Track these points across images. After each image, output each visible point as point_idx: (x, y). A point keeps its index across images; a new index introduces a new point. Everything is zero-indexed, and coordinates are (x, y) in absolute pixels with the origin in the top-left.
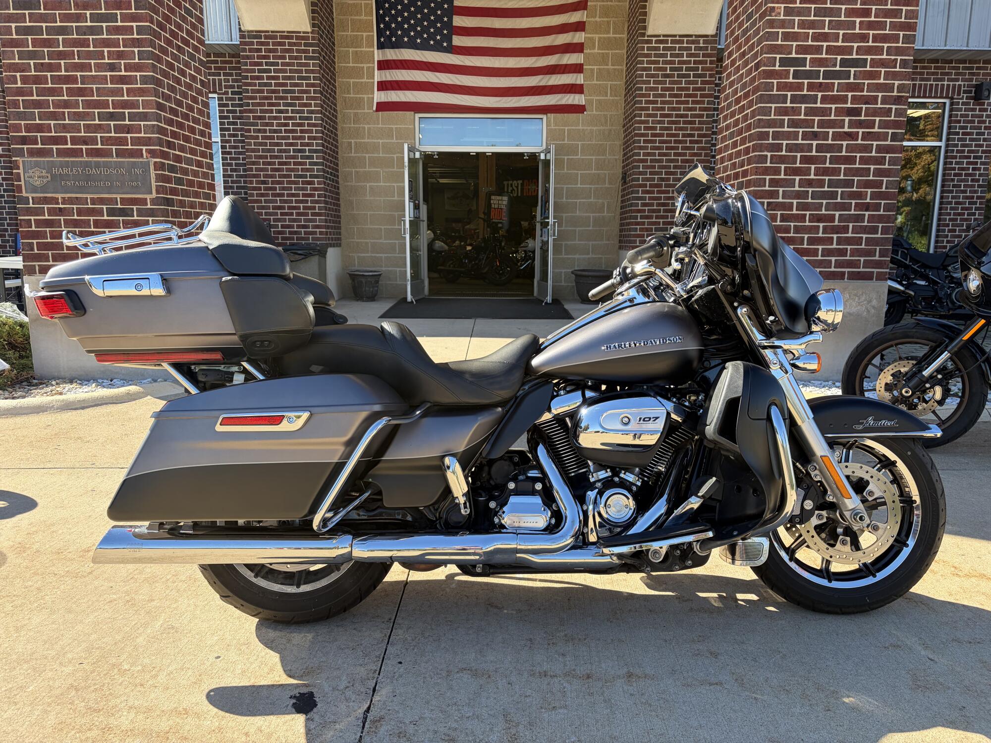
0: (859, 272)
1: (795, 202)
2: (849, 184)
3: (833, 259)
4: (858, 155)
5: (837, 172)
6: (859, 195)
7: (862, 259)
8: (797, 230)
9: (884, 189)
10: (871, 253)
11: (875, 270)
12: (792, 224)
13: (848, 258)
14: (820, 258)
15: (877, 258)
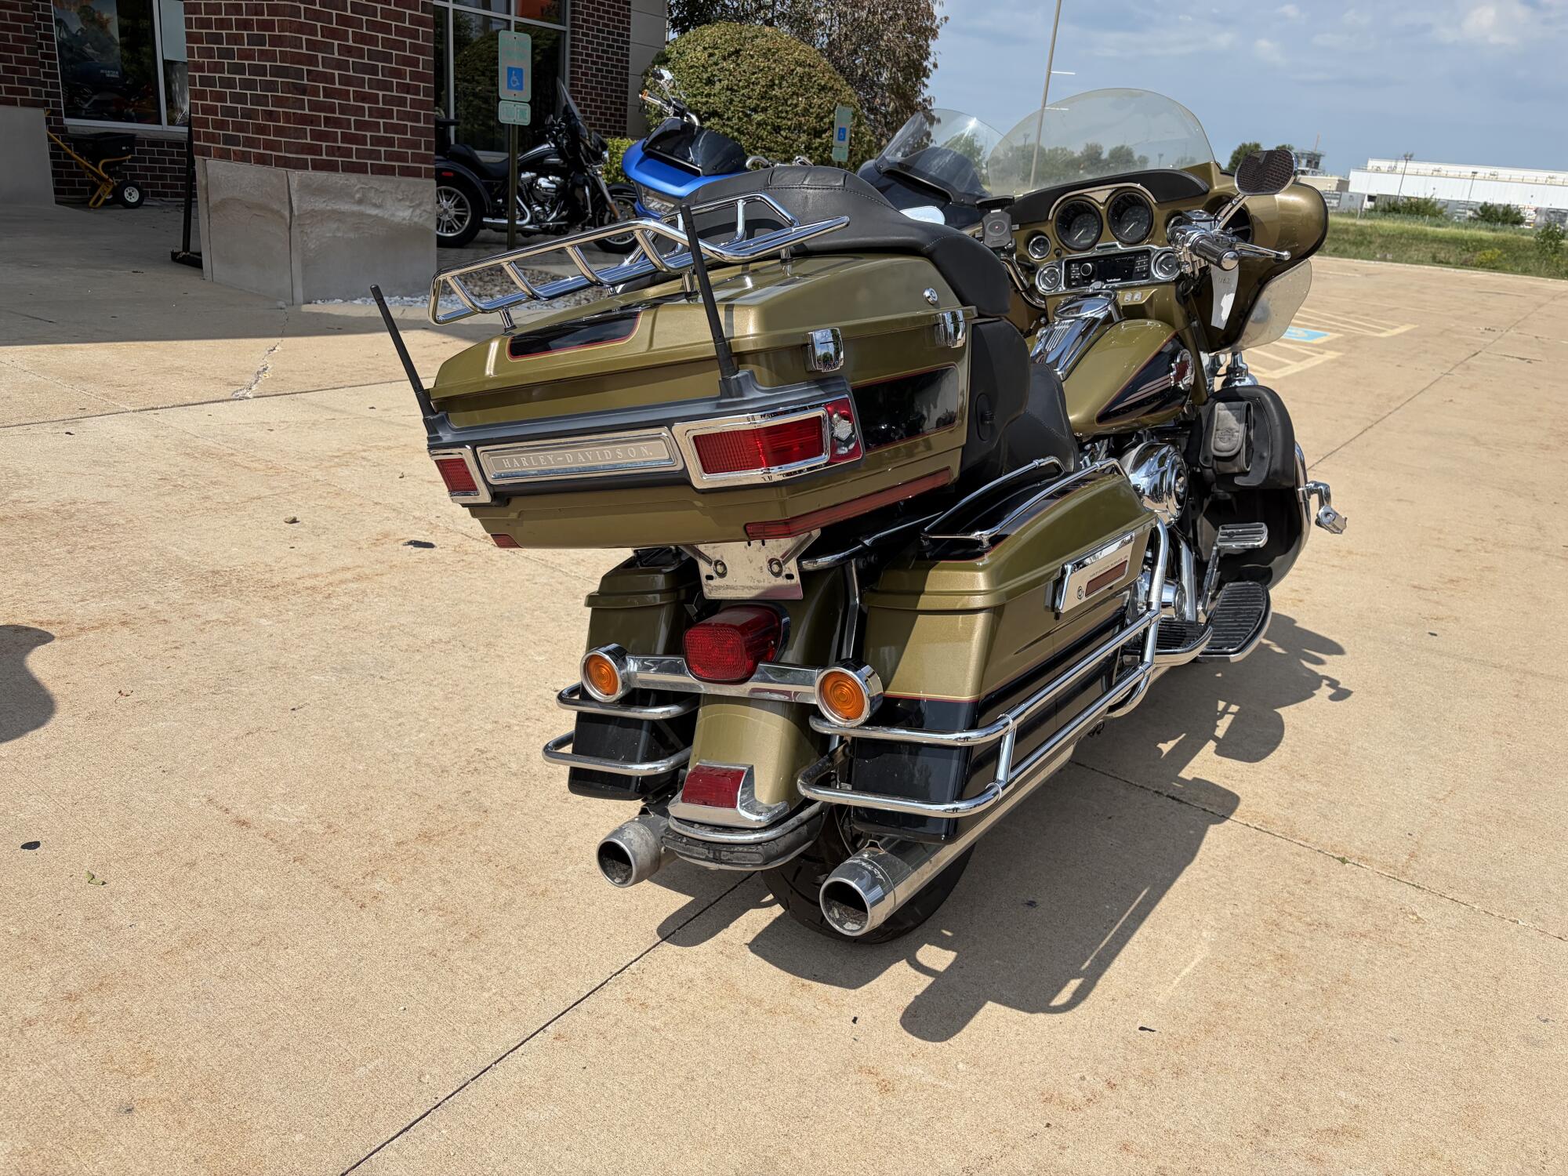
0: (408, 167)
1: (336, 72)
2: (387, 58)
3: (383, 149)
4: (394, 23)
5: (373, 41)
6: (398, 74)
7: (410, 151)
8: (344, 109)
9: (421, 70)
10: (417, 145)
11: (423, 166)
12: (337, 101)
13: (396, 149)
14: (369, 147)
15: (423, 151)
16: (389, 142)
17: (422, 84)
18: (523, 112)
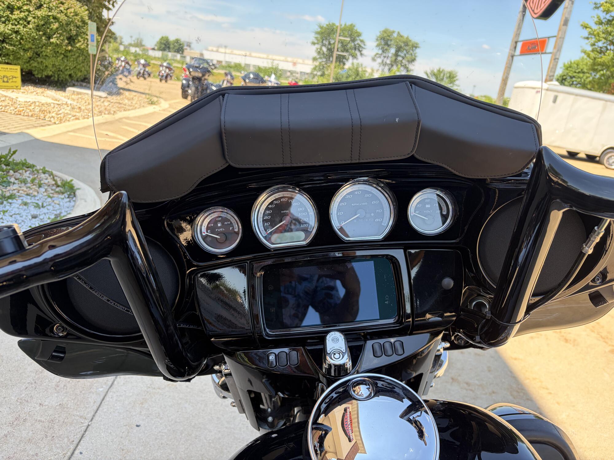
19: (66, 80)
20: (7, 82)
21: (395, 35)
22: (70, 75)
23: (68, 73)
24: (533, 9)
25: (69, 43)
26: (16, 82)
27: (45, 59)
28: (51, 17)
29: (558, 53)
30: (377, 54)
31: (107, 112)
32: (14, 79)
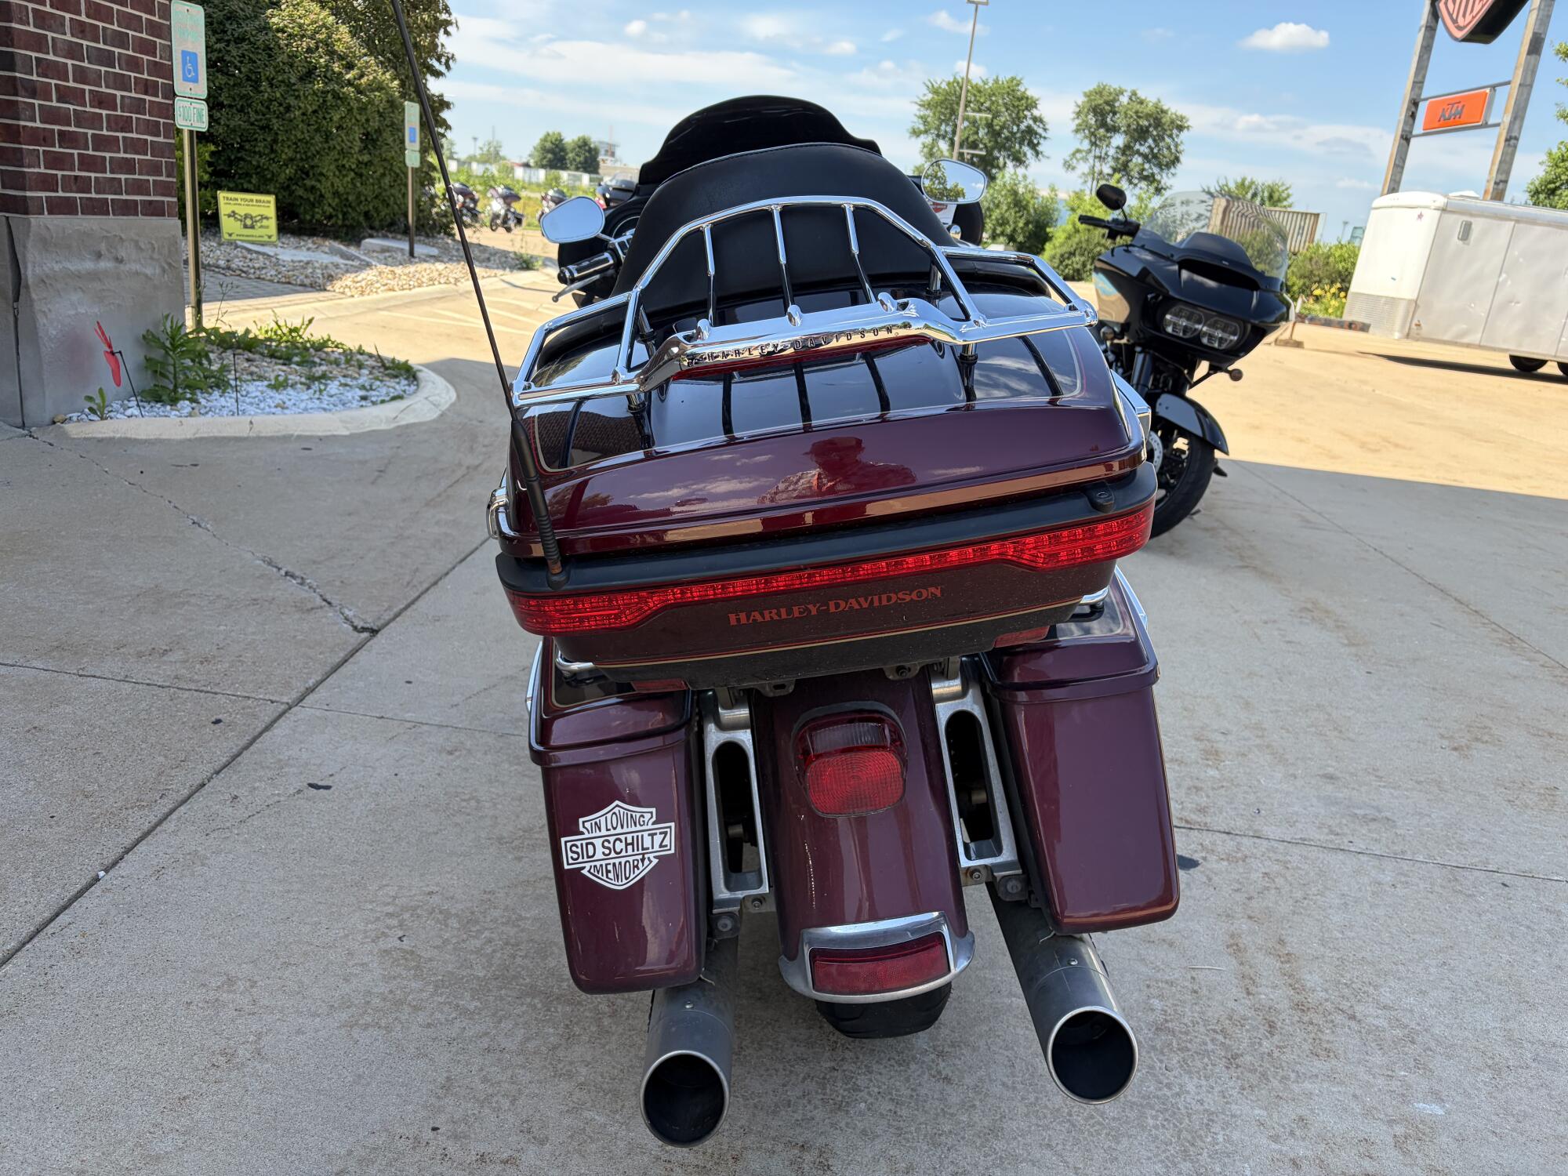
0: (151, 202)
1: (70, 62)
2: (121, 40)
3: (123, 177)
6: (135, 65)
7: (151, 178)
8: (81, 119)
10: (158, 169)
12: (71, 107)
13: (136, 176)
14: (108, 175)
15: (163, 178)
16: (128, 166)
17: (160, 80)
18: (200, 116)
19: (359, 224)
20: (252, 227)
21: (1124, 100)
22: (367, 215)
23: (363, 208)
24: (1454, 16)
25: (366, 147)
26: (267, 227)
27: (319, 181)
28: (330, 97)
29: (1517, 122)
30: (1078, 151)
31: (442, 281)
32: (265, 222)
